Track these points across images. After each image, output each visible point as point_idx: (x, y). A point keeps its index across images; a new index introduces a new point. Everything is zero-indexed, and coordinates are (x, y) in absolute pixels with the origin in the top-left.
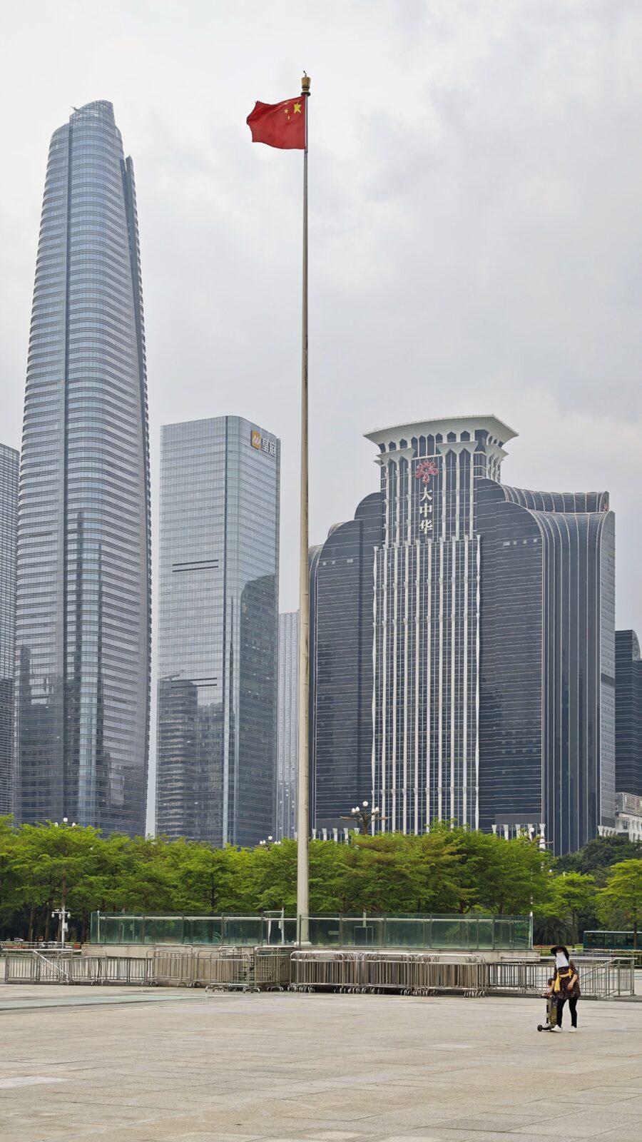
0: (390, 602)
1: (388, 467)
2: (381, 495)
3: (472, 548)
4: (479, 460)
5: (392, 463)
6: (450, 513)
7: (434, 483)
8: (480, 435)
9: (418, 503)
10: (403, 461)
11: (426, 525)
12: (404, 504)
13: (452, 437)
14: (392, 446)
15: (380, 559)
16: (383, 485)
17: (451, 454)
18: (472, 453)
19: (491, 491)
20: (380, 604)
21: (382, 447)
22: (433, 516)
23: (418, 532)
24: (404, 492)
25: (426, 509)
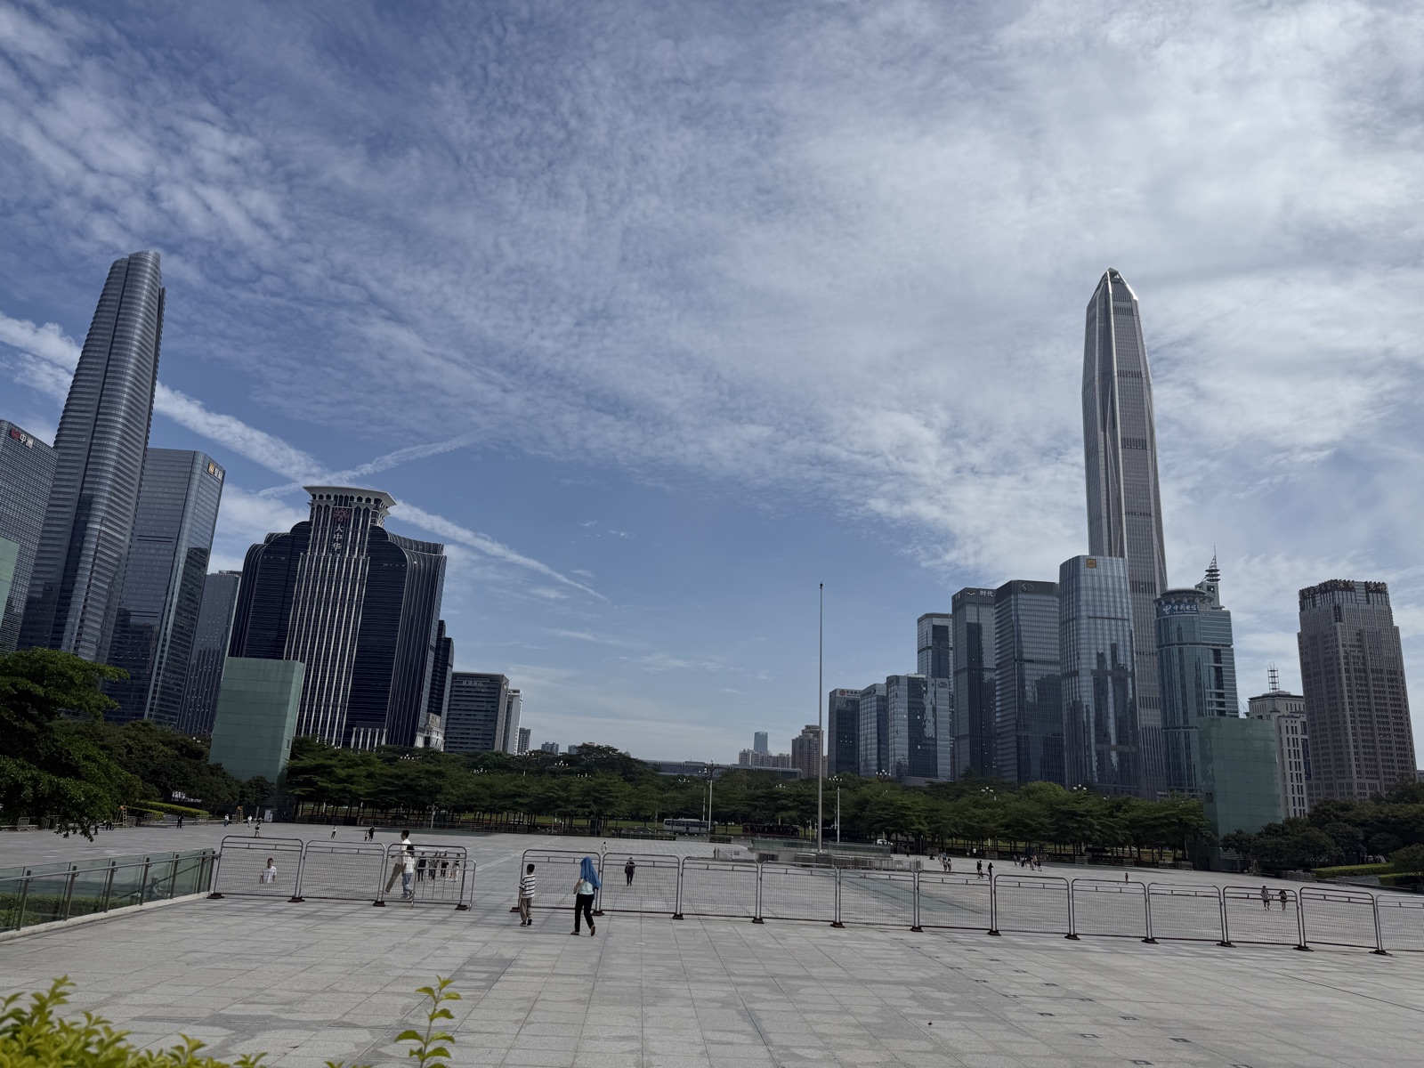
0: (307, 587)
1: (316, 510)
2: (310, 523)
3: (364, 564)
4: (375, 515)
5: (319, 506)
6: (354, 541)
7: (346, 523)
8: (377, 501)
9: (333, 532)
10: (327, 507)
11: (337, 546)
12: (324, 532)
13: (360, 499)
14: (321, 497)
15: (304, 560)
16: (311, 517)
17: (358, 510)
18: (372, 510)
19: (379, 534)
20: (300, 587)
21: (314, 496)
22: (343, 542)
23: (330, 549)
24: (325, 524)
25: (338, 537)
